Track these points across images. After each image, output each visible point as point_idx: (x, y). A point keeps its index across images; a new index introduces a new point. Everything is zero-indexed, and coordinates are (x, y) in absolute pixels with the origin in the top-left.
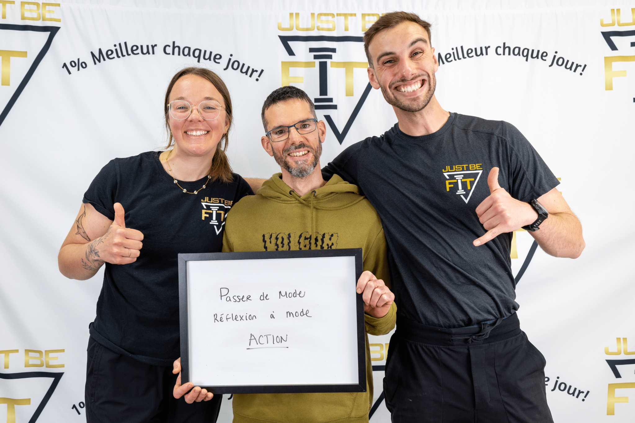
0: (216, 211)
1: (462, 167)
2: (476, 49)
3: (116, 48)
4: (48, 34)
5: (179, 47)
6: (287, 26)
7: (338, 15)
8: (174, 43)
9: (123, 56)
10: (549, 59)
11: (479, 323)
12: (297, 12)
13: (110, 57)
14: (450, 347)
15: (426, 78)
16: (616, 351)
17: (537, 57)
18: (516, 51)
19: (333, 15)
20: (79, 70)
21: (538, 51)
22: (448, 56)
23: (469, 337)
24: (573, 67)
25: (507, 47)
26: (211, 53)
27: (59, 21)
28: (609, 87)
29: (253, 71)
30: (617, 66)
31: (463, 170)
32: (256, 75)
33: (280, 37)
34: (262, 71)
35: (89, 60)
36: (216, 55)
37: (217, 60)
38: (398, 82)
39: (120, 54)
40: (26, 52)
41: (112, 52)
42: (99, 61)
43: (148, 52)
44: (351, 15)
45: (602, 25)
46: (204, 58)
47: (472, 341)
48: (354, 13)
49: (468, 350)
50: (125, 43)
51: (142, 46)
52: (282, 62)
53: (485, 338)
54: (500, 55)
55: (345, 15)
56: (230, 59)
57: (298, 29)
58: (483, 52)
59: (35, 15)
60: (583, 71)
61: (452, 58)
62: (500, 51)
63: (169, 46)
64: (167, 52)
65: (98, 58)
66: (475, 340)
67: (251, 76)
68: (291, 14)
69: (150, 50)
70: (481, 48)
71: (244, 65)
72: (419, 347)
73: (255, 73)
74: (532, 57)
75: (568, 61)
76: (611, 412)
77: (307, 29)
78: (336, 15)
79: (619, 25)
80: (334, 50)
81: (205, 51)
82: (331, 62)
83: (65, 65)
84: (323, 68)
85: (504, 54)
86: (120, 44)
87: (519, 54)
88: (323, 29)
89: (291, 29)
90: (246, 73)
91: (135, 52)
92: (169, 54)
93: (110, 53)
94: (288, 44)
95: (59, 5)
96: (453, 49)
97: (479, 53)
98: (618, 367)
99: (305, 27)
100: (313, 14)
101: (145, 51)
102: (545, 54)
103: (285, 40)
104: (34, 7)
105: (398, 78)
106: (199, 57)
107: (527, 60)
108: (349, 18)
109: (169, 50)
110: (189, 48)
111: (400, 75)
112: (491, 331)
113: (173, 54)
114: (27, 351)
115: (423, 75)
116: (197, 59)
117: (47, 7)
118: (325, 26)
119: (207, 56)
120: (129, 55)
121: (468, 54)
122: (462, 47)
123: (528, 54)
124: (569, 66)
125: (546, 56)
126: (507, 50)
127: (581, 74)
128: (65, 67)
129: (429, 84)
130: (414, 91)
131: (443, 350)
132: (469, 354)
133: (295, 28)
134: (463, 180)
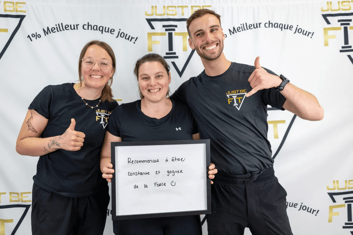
0: (103, 117)
1: (236, 91)
2: (254, 24)
3: (56, 26)
4: (19, 19)
5: (91, 26)
6: (150, 13)
7: (178, 7)
8: (88, 23)
9: (61, 31)
10: (294, 29)
11: (251, 172)
12: (156, 5)
13: (54, 31)
14: (236, 185)
15: (218, 42)
16: (332, 188)
17: (287, 28)
18: (276, 25)
19: (175, 7)
20: (36, 39)
21: (288, 25)
22: (239, 28)
23: (245, 180)
24: (307, 34)
25: (271, 23)
26: (109, 28)
27: (25, 12)
28: (326, 44)
30: (330, 33)
31: (237, 93)
33: (146, 19)
34: (137, 38)
35: (42, 33)
36: (111, 30)
37: (112, 33)
38: (204, 45)
39: (59, 30)
40: (7, 29)
41: (55, 29)
42: (48, 34)
44: (185, 7)
45: (322, 11)
46: (105, 31)
47: (247, 182)
48: (187, 5)
49: (245, 186)
50: (62, 24)
51: (71, 25)
52: (148, 33)
54: (267, 27)
55: (182, 7)
56: (119, 32)
57: (156, 15)
58: (257, 26)
59: (12, 9)
60: (312, 35)
61: (241, 29)
62: (267, 25)
63: (86, 25)
65: (47, 32)
66: (249, 181)
67: (131, 41)
68: (152, 7)
69: (75, 27)
70: (257, 24)
71: (127, 35)
73: (133, 39)
74: (285, 28)
75: (304, 31)
76: (330, 221)
77: (161, 15)
78: (177, 7)
79: (331, 10)
80: (176, 26)
81: (106, 28)
83: (29, 36)
84: (170, 36)
85: (269, 27)
86: (59, 24)
87: (277, 27)
88: (170, 15)
89: (152, 15)
90: (128, 39)
91: (67, 28)
92: (86, 29)
93: (53, 29)
94: (151, 23)
95: (25, 3)
96: (241, 25)
97: (255, 26)
98: (334, 196)
99: (160, 13)
100: (164, 7)
101: (73, 28)
103: (149, 21)
104: (11, 4)
105: (204, 43)
106: (102, 31)
107: (282, 30)
108: (184, 8)
109: (86, 27)
110: (97, 26)
111: (205, 41)
112: (257, 177)
113: (88, 29)
114: (11, 193)
115: (217, 41)
117: (18, 4)
118: (171, 13)
119: (107, 30)
120: (63, 30)
121: (249, 27)
122: (246, 24)
123: (283, 27)
124: (304, 33)
125: (292, 27)
126: (271, 25)
127: (311, 37)
128: (29, 37)
129: (220, 46)
130: (213, 49)
131: (232, 186)
132: (245, 189)
133: (154, 14)
134: (236, 98)
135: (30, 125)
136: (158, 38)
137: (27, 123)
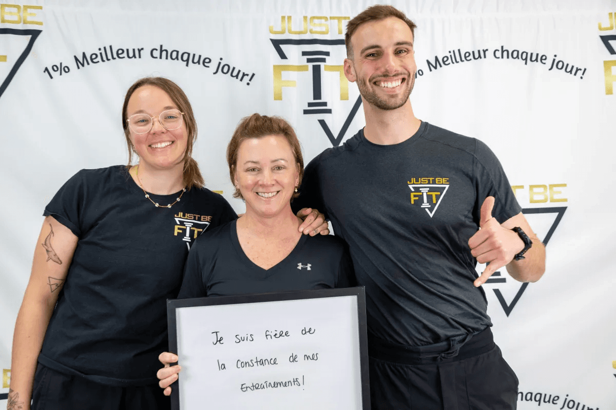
0: (190, 227)
1: (428, 180)
2: (473, 52)
3: (100, 52)
5: (167, 51)
6: (279, 29)
7: (331, 18)
8: (161, 46)
9: (108, 60)
10: (549, 62)
11: (448, 339)
12: (289, 15)
13: (95, 61)
14: (419, 367)
15: (406, 77)
17: (536, 60)
18: (515, 54)
19: (326, 18)
20: (61, 74)
21: (537, 55)
22: (445, 59)
23: (437, 356)
24: (573, 71)
25: (505, 51)
26: (200, 56)
27: (41, 24)
28: (609, 91)
29: (244, 75)
31: (429, 183)
32: (246, 79)
33: (271, 40)
34: (253, 75)
35: (72, 65)
36: (205, 59)
37: (206, 64)
38: (379, 76)
39: (105, 58)
40: (6, 56)
41: (97, 56)
42: (83, 65)
43: (134, 56)
44: (345, 18)
45: (601, 29)
46: (193, 62)
47: (441, 359)
48: (347, 16)
49: (438, 368)
50: (111, 47)
51: (128, 50)
52: (274, 66)
53: (454, 356)
54: (499, 58)
55: (339, 18)
56: (220, 63)
57: (290, 32)
58: (480, 55)
59: (16, 18)
60: (583, 74)
61: (450, 61)
62: (499, 54)
63: (157, 50)
64: (154, 55)
65: (82, 62)
66: (444, 358)
67: (241, 80)
68: (283, 18)
69: (136, 54)
70: (479, 51)
71: (234, 68)
72: (387, 367)
73: (245, 77)
74: (531, 60)
75: (568, 65)
77: (300, 33)
78: (329, 18)
80: (327, 54)
81: (194, 55)
82: (325, 65)
83: (46, 69)
84: (317, 72)
85: (502, 57)
86: (105, 48)
87: (518, 57)
88: (316, 32)
89: (283, 32)
90: (237, 76)
91: (121, 56)
92: (156, 58)
93: (94, 56)
94: (280, 47)
95: (41, 8)
96: (450, 52)
97: (477, 56)
99: (298, 30)
100: (305, 18)
101: (131, 54)
102: (544, 58)
103: (277, 44)
104: (15, 10)
105: (379, 73)
106: (188, 61)
107: (526, 63)
108: (343, 21)
109: (156, 54)
110: (178, 52)
111: (383, 70)
112: (461, 348)
113: (161, 58)
115: (404, 74)
116: (186, 63)
117: (29, 10)
118: (318, 29)
119: (196, 60)
120: (114, 58)
121: (465, 57)
122: (459, 50)
123: (527, 57)
124: (569, 69)
125: (546, 59)
126: (505, 53)
127: (581, 78)
128: (46, 72)
129: (408, 84)
130: (394, 88)
131: (411, 370)
132: (438, 374)
133: (287, 31)
134: (428, 193)
135: (50, 249)
136: (293, 75)
137: (45, 244)
